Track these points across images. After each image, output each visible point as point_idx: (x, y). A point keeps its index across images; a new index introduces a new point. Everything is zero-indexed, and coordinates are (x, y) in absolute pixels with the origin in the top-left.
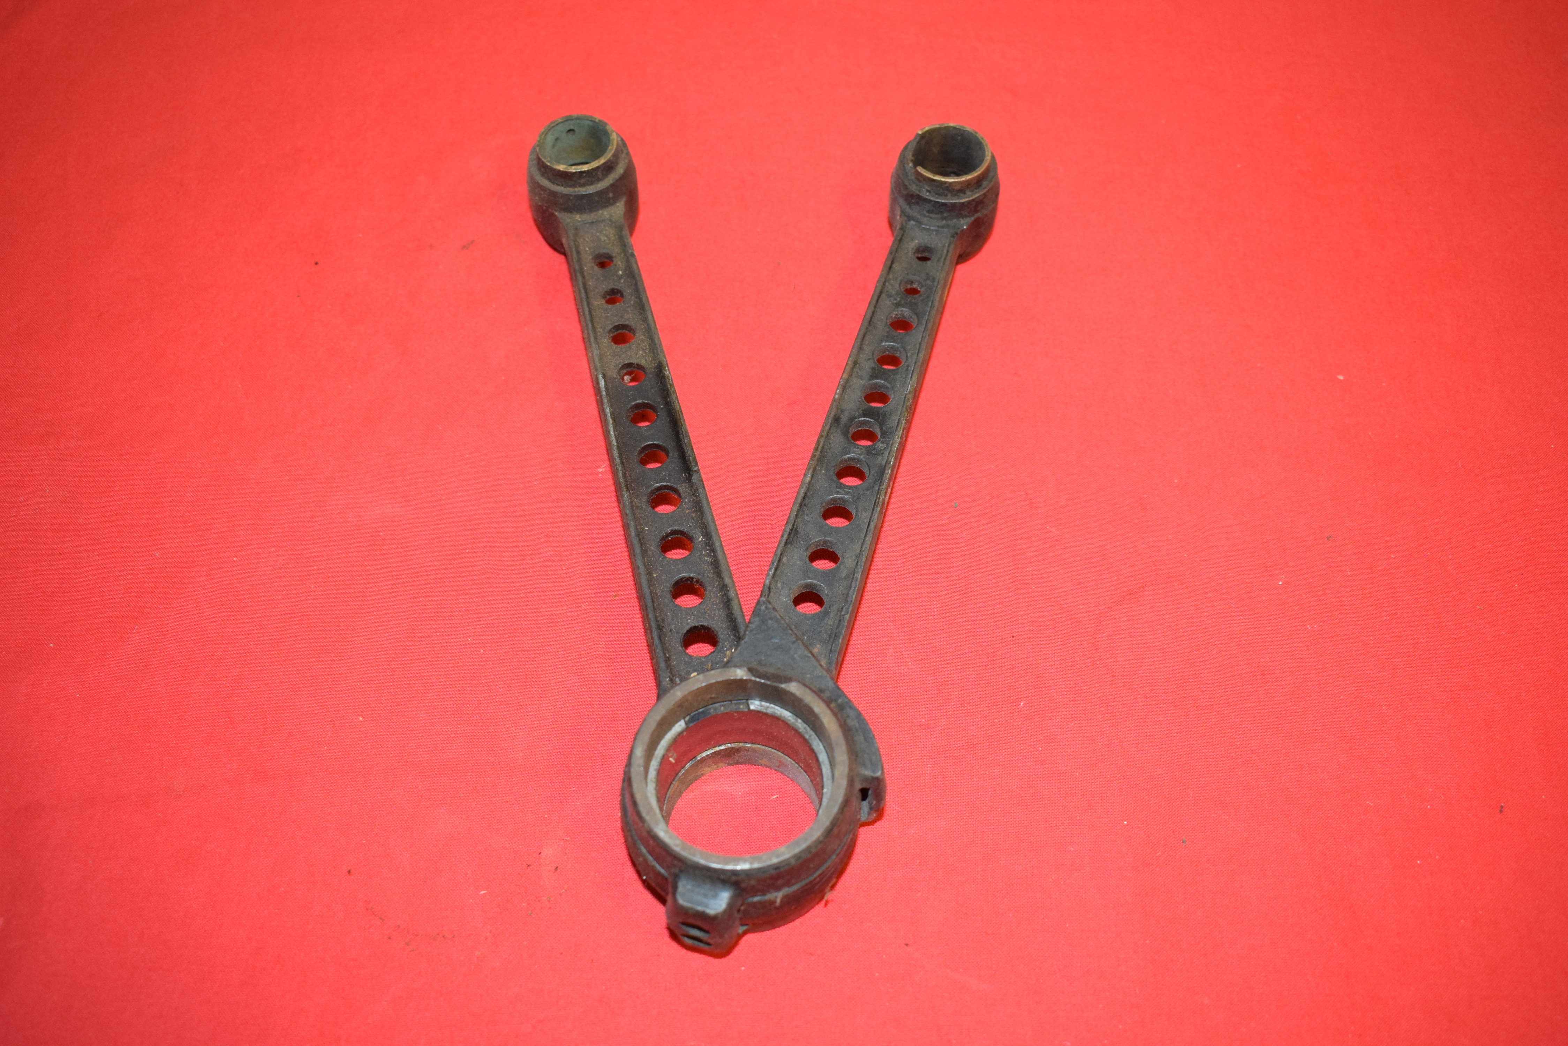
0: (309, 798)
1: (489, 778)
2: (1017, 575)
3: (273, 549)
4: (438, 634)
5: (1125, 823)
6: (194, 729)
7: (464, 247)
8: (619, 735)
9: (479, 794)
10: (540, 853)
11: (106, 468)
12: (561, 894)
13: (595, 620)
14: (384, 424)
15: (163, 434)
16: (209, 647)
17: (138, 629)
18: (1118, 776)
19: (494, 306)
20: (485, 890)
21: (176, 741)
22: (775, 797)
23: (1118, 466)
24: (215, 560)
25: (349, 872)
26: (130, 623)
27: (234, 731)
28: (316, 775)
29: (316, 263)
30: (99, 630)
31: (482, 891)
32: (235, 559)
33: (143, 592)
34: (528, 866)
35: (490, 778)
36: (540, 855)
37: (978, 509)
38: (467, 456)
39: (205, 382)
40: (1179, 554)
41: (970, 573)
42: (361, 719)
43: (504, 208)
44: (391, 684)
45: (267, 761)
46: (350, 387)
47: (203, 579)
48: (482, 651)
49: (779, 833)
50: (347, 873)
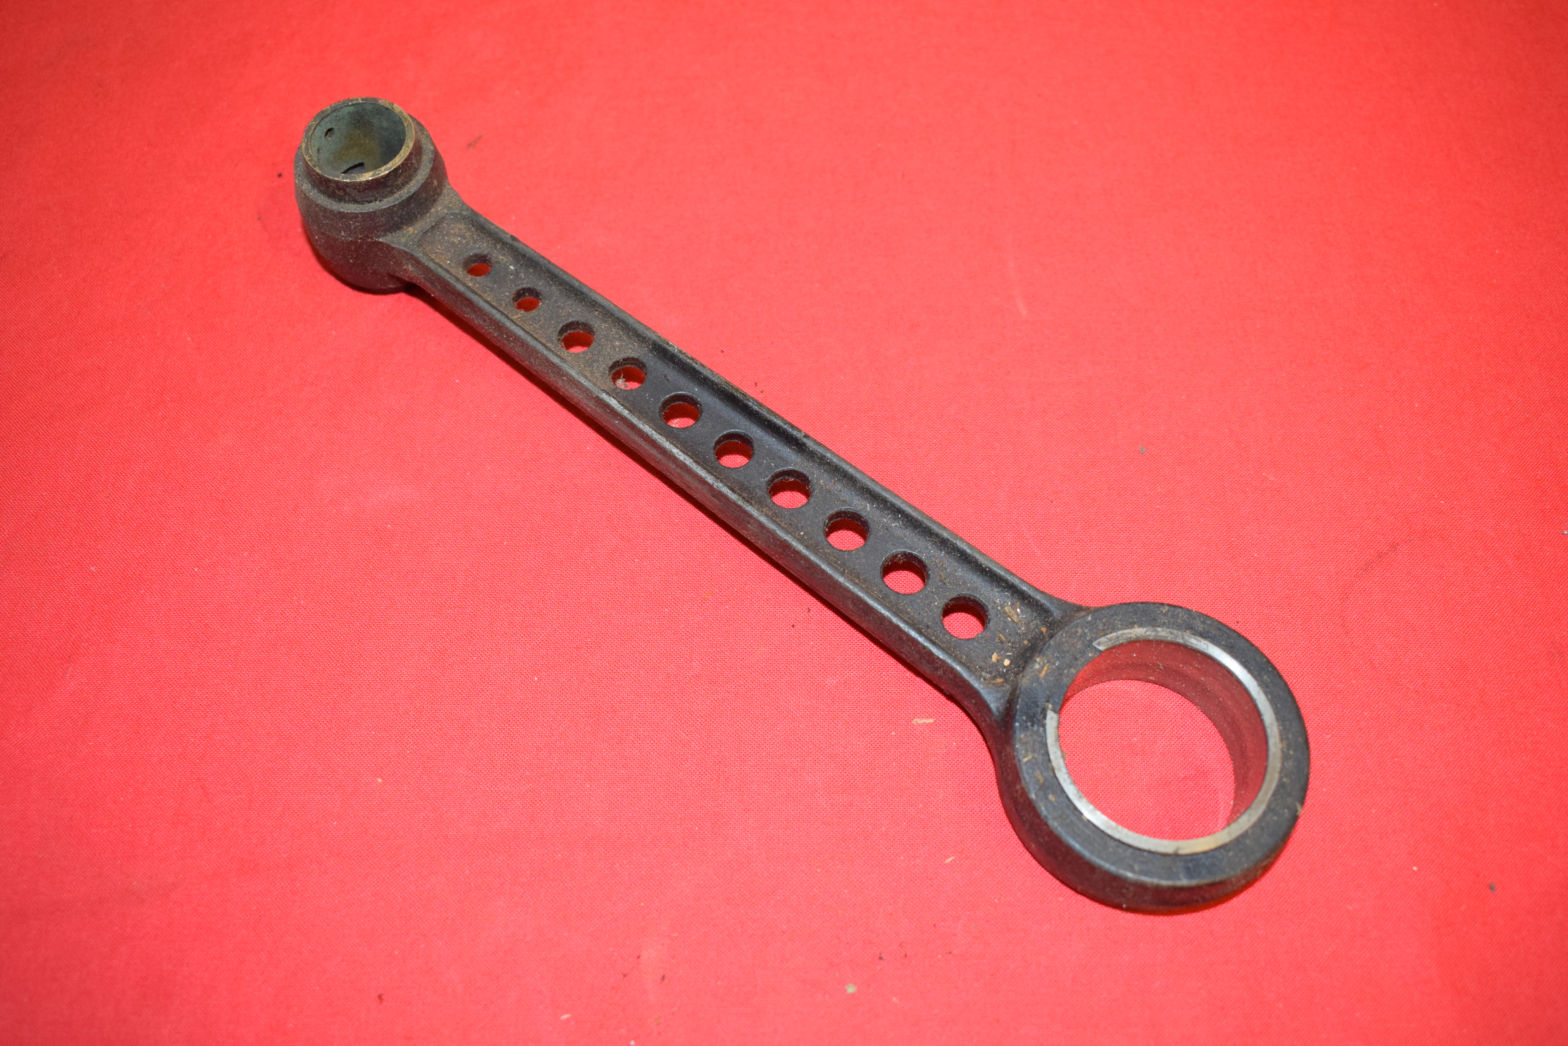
0: (318, 895)
1: (560, 855)
2: (1233, 539)
3: (246, 554)
4: (475, 658)
5: (1415, 868)
6: (155, 806)
7: (470, 145)
8: (732, 786)
9: (549, 878)
10: (639, 957)
11: (19, 457)
12: (673, 1013)
13: (684, 628)
14: (382, 379)
15: (92, 407)
16: (169, 692)
17: (72, 672)
18: (1397, 804)
19: (513, 218)
20: (568, 1013)
21: (132, 824)
22: (950, 860)
23: (1342, 389)
24: (170, 572)
25: (380, 997)
26: (62, 664)
27: (209, 806)
28: (325, 862)
29: (280, 175)
30: (20, 676)
31: (564, 1014)
32: (196, 570)
33: (77, 620)
34: (625, 976)
35: (562, 854)
36: (639, 960)
37: (1171, 454)
38: (495, 416)
39: (144, 337)
40: (1434, 500)
41: (1171, 539)
42: (380, 780)
43: (517, 93)
44: (417, 730)
45: (257, 846)
46: (334, 333)
47: (156, 599)
48: (536, 679)
49: (959, 909)
50: (378, 998)
